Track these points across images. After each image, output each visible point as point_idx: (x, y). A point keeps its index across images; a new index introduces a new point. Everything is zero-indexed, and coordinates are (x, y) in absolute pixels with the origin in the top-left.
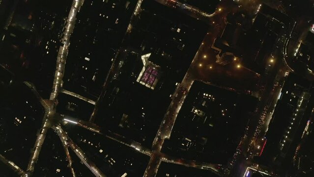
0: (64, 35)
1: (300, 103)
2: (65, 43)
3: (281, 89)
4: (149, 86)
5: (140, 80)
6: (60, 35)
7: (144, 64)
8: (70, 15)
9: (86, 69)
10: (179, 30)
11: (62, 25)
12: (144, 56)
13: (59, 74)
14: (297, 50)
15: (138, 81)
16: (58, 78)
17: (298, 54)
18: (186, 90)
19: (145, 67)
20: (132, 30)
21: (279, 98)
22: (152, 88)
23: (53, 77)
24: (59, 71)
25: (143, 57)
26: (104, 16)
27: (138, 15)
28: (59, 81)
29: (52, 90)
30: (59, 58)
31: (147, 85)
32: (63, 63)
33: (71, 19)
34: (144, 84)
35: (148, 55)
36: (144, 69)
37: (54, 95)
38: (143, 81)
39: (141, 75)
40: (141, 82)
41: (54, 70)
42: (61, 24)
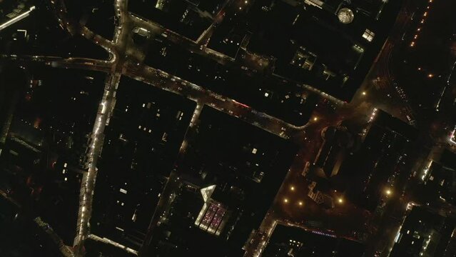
0: (87, 158)
1: (425, 243)
2: (90, 165)
3: (401, 227)
4: (213, 231)
5: (201, 222)
6: (82, 159)
7: (205, 200)
9: (123, 204)
10: (254, 151)
11: (84, 146)
12: (205, 189)
13: (83, 209)
14: (426, 172)
15: (197, 223)
16: (83, 215)
17: (427, 177)
18: (265, 234)
19: (207, 204)
20: (187, 148)
21: (396, 240)
22: (218, 233)
23: (76, 217)
24: (84, 205)
25: (203, 191)
26: (145, 129)
27: (194, 127)
28: (85, 218)
29: (75, 233)
30: (83, 190)
31: (210, 230)
32: (88, 194)
34: (205, 227)
35: (211, 187)
36: (205, 206)
37: (79, 238)
38: (205, 224)
39: (201, 214)
40: (202, 226)
41: (78, 207)
42: (83, 142)
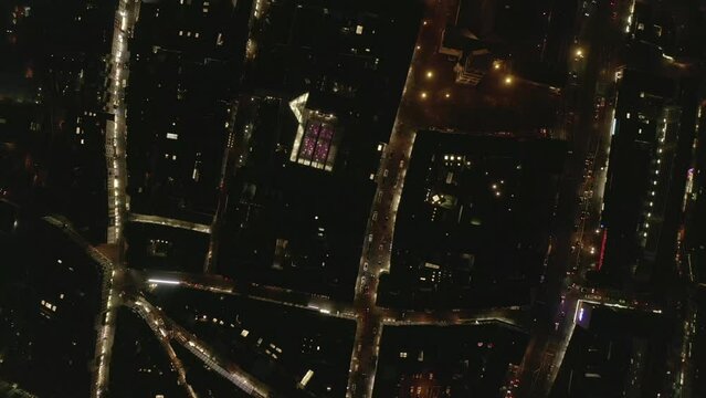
0: (109, 95)
1: (661, 134)
2: (116, 112)
3: (614, 112)
4: (320, 166)
5: (298, 157)
6: (101, 95)
7: (300, 120)
8: (114, 48)
9: (174, 158)
10: (359, 30)
11: (101, 74)
12: (295, 102)
13: (116, 183)
14: (630, 20)
15: (293, 159)
16: (116, 194)
17: (633, 27)
18: (403, 157)
19: (303, 125)
20: (258, 51)
21: (613, 132)
22: (328, 168)
23: (105, 193)
24: (116, 177)
25: (293, 105)
26: (189, 34)
27: (263, 17)
28: (120, 197)
29: (109, 221)
30: (109, 148)
31: (314, 165)
32: (119, 158)
33: (118, 57)
34: (307, 163)
35: (304, 98)
36: (301, 130)
37: (115, 232)
38: (305, 158)
39: (297, 144)
40: (300, 161)
41: (104, 176)
42: (100, 72)
